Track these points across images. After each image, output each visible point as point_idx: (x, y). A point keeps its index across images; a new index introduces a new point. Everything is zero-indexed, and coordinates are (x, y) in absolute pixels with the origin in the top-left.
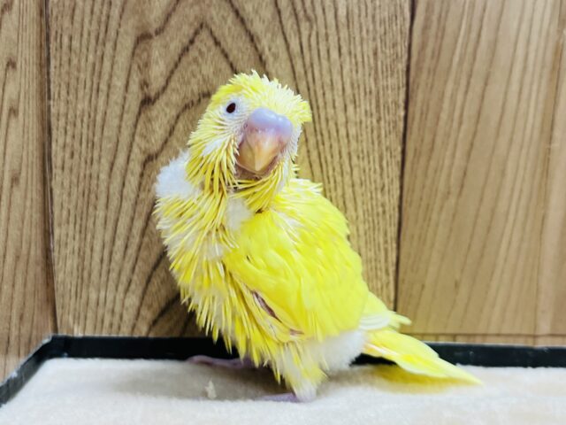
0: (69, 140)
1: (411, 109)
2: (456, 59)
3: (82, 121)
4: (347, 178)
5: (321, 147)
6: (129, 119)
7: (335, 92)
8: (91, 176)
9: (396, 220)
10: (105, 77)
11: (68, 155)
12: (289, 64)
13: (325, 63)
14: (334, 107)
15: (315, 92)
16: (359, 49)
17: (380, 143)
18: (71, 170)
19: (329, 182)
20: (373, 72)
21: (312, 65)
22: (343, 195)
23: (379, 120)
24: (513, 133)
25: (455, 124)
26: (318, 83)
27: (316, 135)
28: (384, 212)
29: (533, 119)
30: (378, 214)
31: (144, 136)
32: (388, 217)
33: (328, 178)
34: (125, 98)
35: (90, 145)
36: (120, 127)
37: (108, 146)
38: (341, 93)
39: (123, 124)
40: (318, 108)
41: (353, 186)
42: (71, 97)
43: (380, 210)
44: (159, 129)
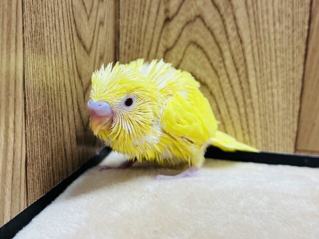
0: (128, 40)
1: (312, 25)
3: (135, 30)
4: (274, 63)
5: (259, 46)
6: (158, 29)
9: (300, 87)
10: (147, 8)
11: (127, 48)
14: (268, 23)
17: (293, 44)
18: (129, 55)
19: (263, 65)
23: (293, 31)
28: (293, 83)
30: (290, 84)
31: (165, 39)
32: (295, 85)
33: (262, 62)
34: (156, 18)
35: (138, 43)
36: (153, 34)
37: (147, 43)
39: (155, 32)
40: (259, 24)
42: (130, 18)
43: (291, 81)
44: (173, 35)
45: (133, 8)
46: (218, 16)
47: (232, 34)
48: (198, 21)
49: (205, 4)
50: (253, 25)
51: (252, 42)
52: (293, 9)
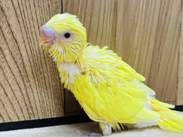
2: (80, 8)
7: (34, 21)
12: (14, 11)
13: (29, 10)
15: (26, 22)
16: (42, 4)
20: (48, 13)
21: (24, 11)
22: (41, 62)
24: (102, 35)
26: (27, 18)
27: (28, 39)
38: (36, 22)
41: (45, 58)
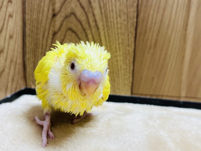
0: (31, 27)
1: (139, 19)
3: (35, 21)
4: (117, 42)
5: (109, 31)
6: (49, 21)
7: (113, 13)
8: (37, 39)
10: (42, 8)
11: (31, 33)
12: (99, 4)
14: (113, 18)
17: (128, 31)
18: (32, 37)
19: (111, 43)
21: (106, 4)
22: (116, 47)
23: (128, 22)
24: (173, 28)
25: (153, 25)
28: (129, 53)
29: (180, 23)
30: (127, 54)
31: (53, 27)
32: (130, 55)
34: (48, 14)
35: (37, 29)
36: (46, 24)
37: (42, 29)
40: (108, 18)
41: (119, 44)
42: (32, 14)
44: (58, 24)
45: (34, 8)
46: (84, 13)
47: (93, 24)
48: (72, 16)
49: (76, 6)
50: (104, 19)
51: (104, 29)
52: (127, 9)
